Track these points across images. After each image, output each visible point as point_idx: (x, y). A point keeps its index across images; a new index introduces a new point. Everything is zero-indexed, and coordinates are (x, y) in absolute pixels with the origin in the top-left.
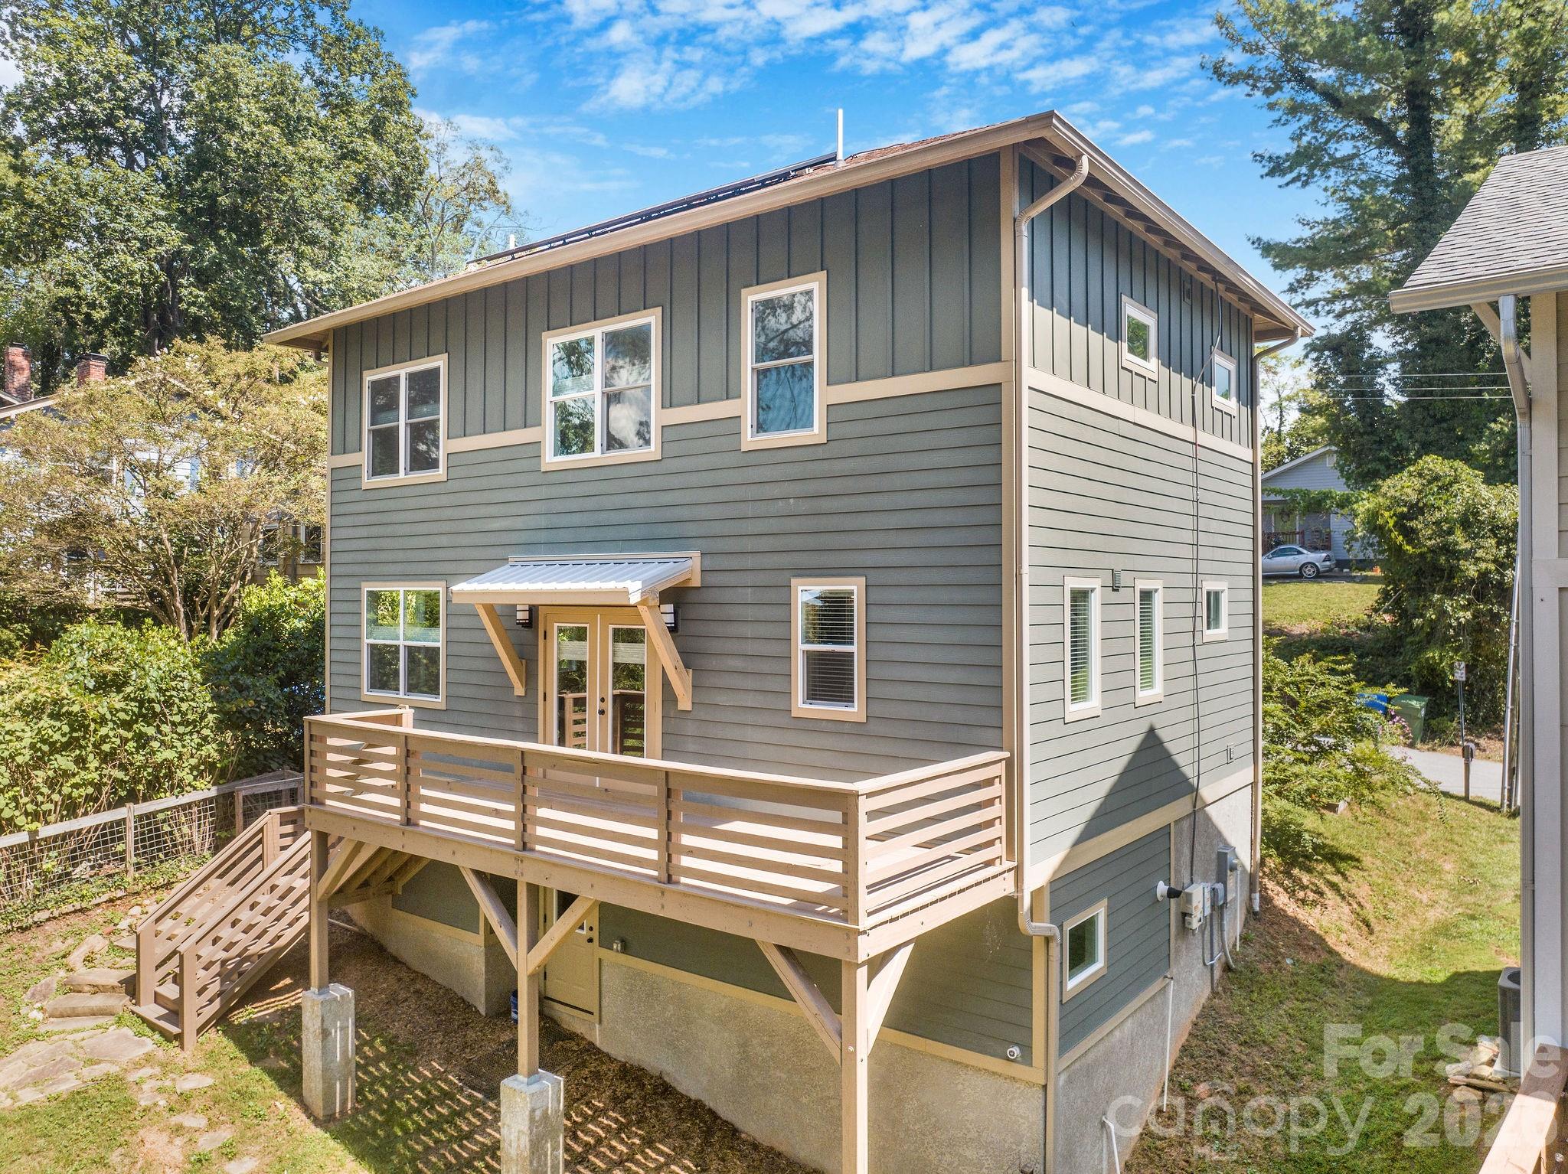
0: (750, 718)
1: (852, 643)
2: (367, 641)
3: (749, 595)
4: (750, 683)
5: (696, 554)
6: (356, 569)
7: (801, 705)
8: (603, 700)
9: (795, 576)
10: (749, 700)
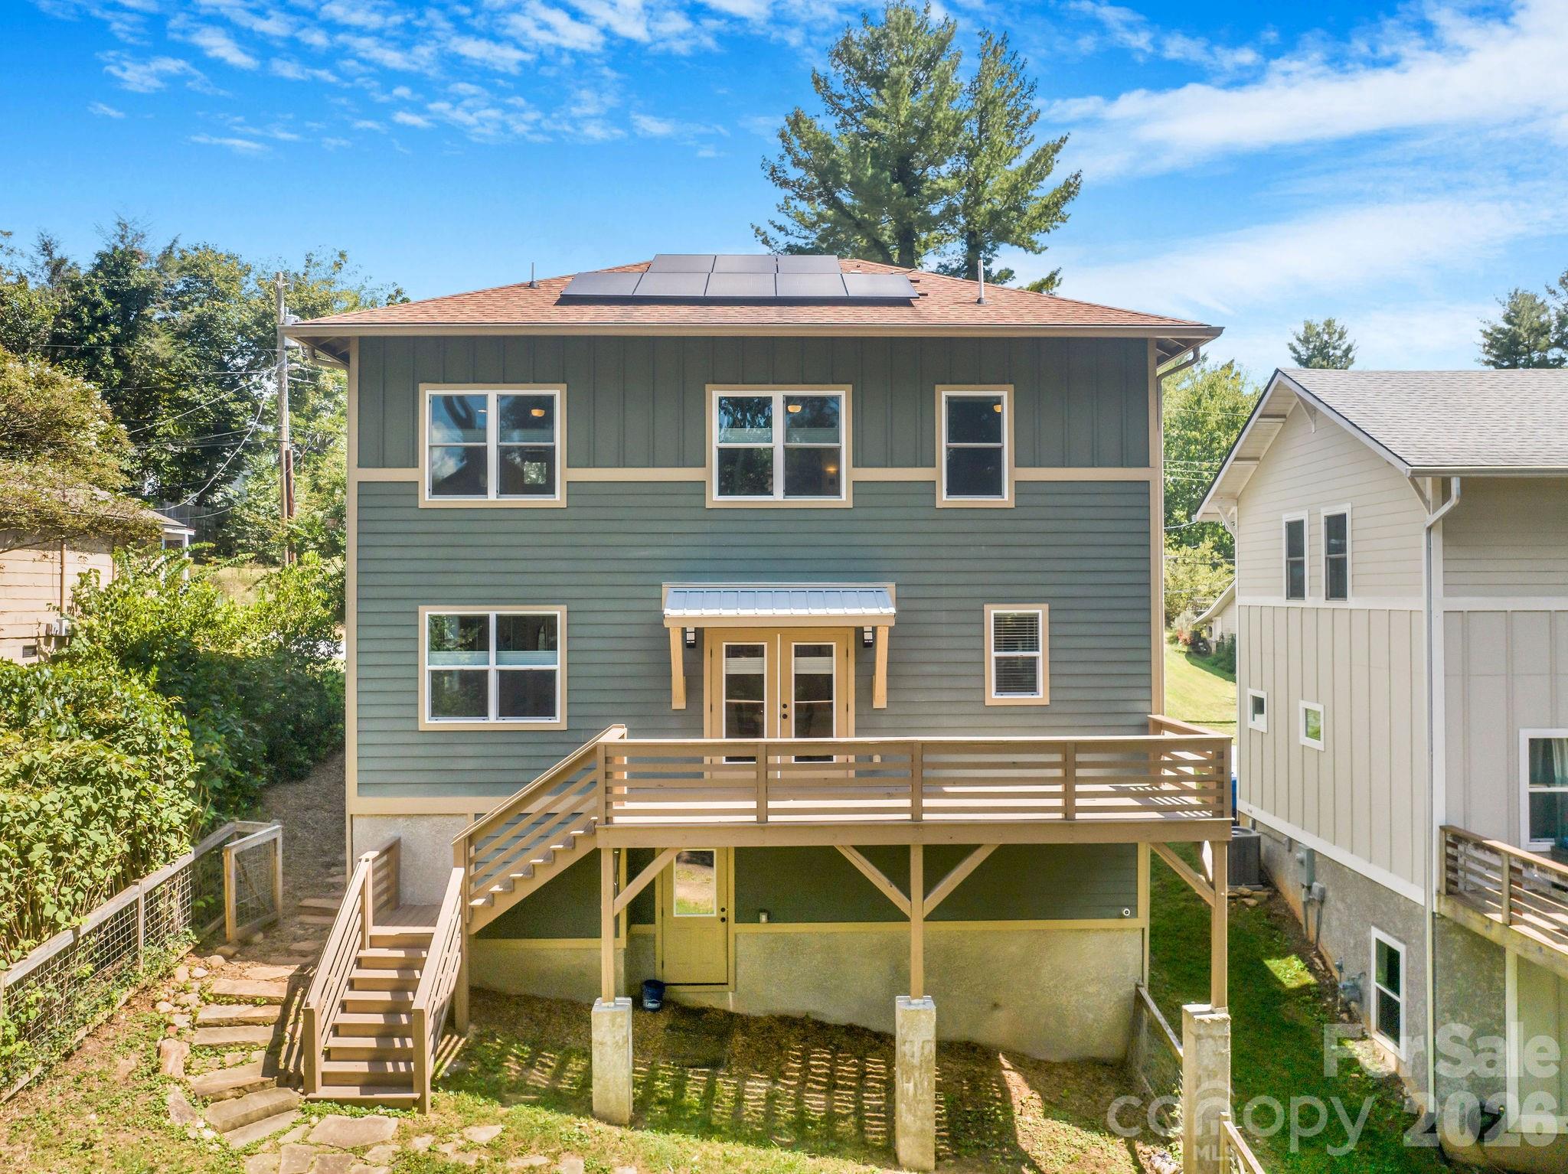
0: (944, 709)
1: (1037, 650)
2: (428, 668)
3: (944, 617)
4: (945, 683)
5: (893, 585)
6: (407, 592)
7: (994, 697)
8: (785, 706)
9: (988, 603)
10: (946, 696)
